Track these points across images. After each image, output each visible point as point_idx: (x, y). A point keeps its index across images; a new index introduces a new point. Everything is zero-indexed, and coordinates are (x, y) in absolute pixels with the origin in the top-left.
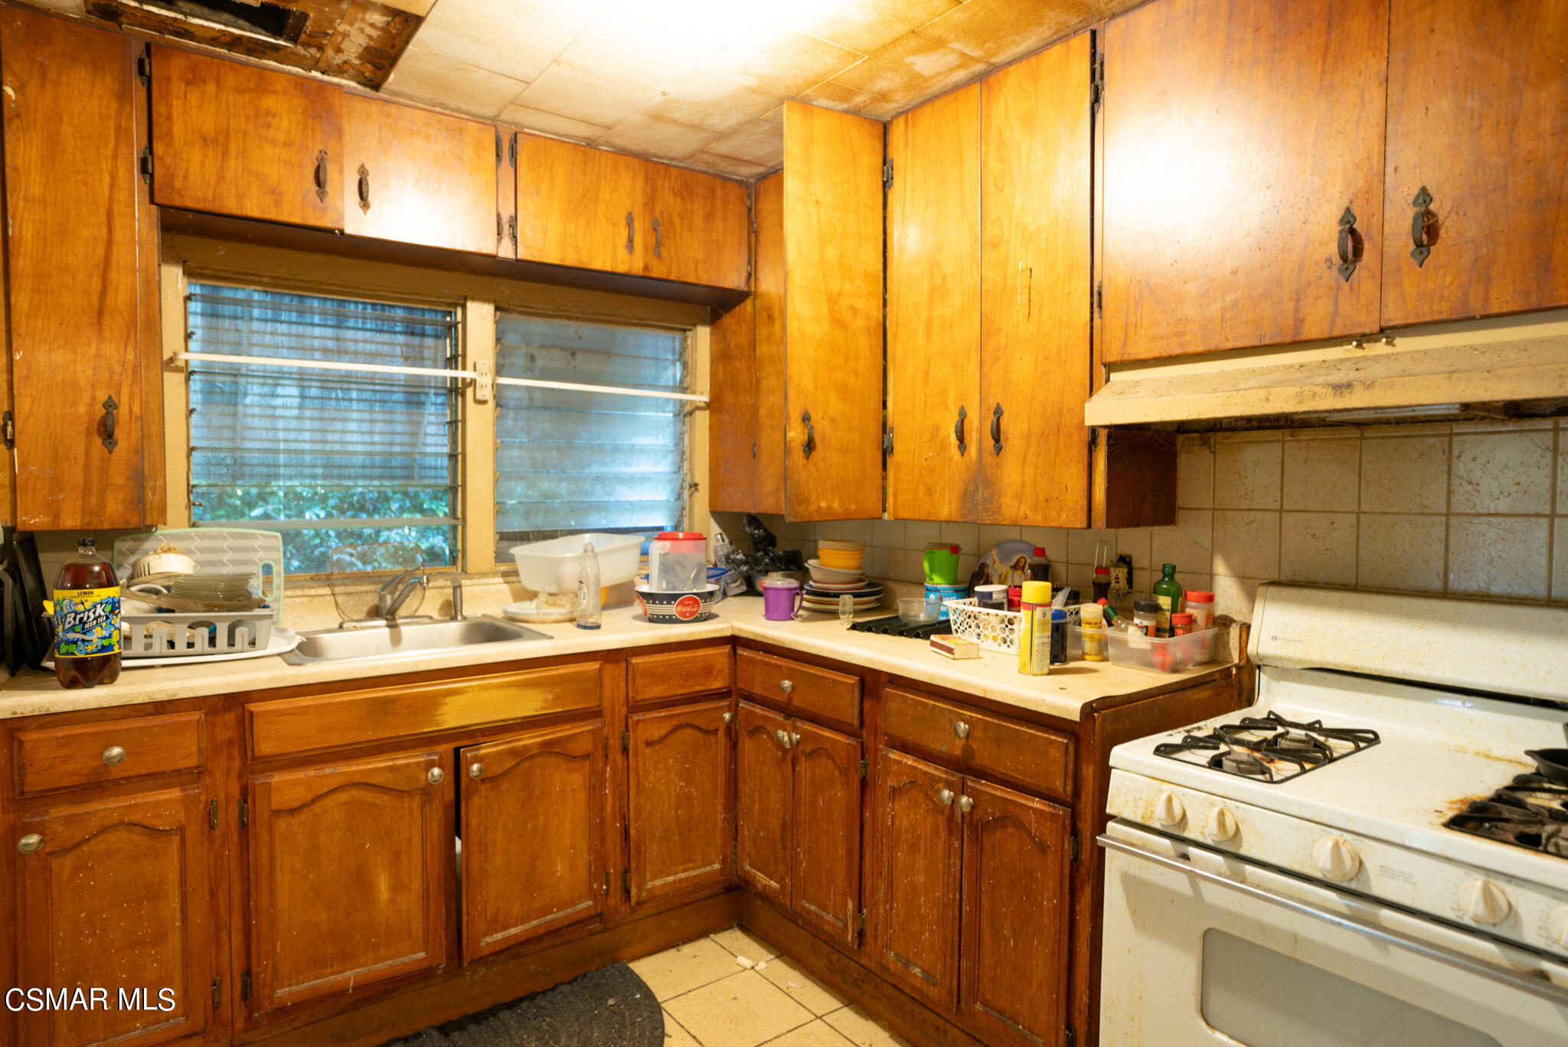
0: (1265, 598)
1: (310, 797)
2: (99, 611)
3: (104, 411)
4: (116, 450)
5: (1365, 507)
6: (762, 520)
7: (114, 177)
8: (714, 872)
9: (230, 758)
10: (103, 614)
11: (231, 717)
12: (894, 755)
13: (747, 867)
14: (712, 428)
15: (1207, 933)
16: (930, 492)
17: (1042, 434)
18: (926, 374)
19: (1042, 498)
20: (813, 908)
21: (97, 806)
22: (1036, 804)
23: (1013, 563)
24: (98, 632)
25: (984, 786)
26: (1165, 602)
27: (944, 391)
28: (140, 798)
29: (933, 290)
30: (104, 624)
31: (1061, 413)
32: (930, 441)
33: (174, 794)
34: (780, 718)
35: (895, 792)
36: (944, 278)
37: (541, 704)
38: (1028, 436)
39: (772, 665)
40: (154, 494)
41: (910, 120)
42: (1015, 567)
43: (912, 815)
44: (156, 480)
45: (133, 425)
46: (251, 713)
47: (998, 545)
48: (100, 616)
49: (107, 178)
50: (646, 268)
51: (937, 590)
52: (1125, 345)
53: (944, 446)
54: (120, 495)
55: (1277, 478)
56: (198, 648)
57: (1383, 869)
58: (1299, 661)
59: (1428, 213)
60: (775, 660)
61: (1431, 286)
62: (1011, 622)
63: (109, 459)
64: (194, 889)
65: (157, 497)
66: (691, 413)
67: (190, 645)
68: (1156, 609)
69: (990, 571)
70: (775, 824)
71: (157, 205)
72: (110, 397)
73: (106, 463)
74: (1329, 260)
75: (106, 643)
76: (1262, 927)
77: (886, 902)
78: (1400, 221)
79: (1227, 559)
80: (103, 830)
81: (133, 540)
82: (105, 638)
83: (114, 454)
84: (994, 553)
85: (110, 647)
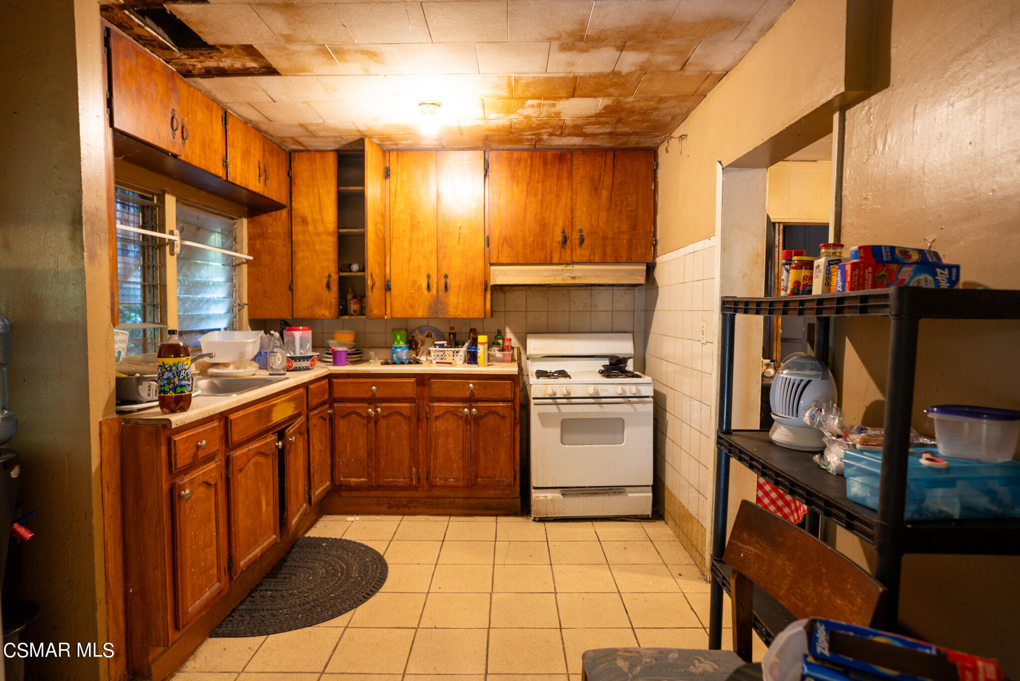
0: (530, 338)
5: (549, 310)
6: (289, 322)
8: (328, 486)
12: (436, 404)
13: (342, 479)
14: (249, 274)
15: (562, 421)
16: (412, 307)
17: (466, 286)
18: (409, 259)
19: (466, 309)
20: (390, 480)
22: (501, 404)
23: (426, 334)
25: (480, 404)
26: (500, 341)
27: (419, 268)
28: (207, 468)
29: (412, 226)
31: (473, 278)
32: (412, 286)
33: (213, 465)
34: (366, 405)
35: (437, 418)
36: (419, 222)
37: (292, 409)
38: (460, 286)
39: (360, 383)
41: (400, 155)
42: (427, 336)
43: (446, 424)
46: (230, 420)
47: (419, 328)
50: (264, 192)
51: (401, 347)
52: (498, 258)
53: (420, 288)
55: (525, 301)
57: (602, 390)
58: (539, 355)
59: (582, 236)
60: (362, 380)
61: (583, 253)
62: (457, 352)
66: (238, 265)
68: (499, 344)
69: (416, 339)
70: (363, 453)
74: (559, 242)
76: (576, 413)
77: (434, 461)
78: (576, 236)
79: (510, 327)
84: (417, 331)
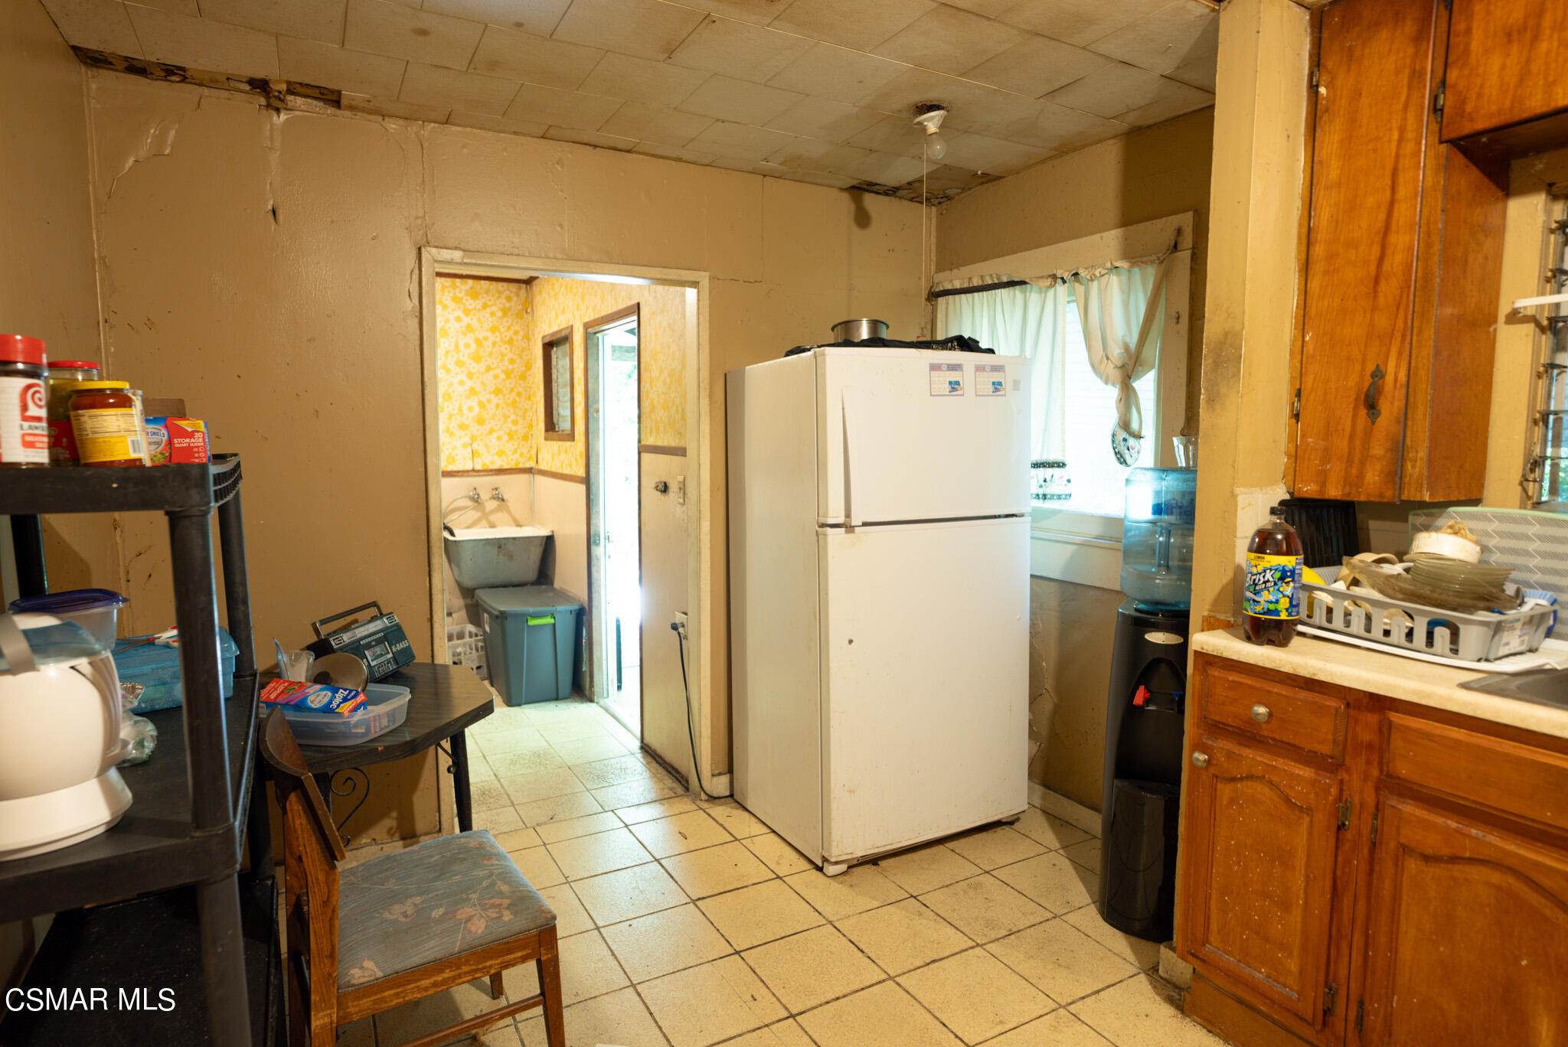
1: (1445, 851)
2: (1268, 576)
3: (1371, 380)
4: (1379, 420)
7: (1402, 130)
9: (1368, 763)
10: (1271, 579)
11: (1373, 719)
21: (1249, 753)
24: (1265, 596)
28: (1280, 763)
30: (1271, 589)
33: (1305, 772)
40: (1413, 467)
44: (1417, 452)
45: (1397, 393)
46: (1390, 723)
48: (1268, 581)
49: (1396, 136)
54: (1378, 467)
56: (1391, 639)
63: (1372, 430)
64: (1315, 877)
65: (1417, 470)
67: (1387, 633)
71: (1447, 142)
72: (1378, 366)
73: (1368, 434)
75: (1272, 607)
80: (1250, 777)
81: (1427, 515)
82: (1271, 602)
83: (1376, 426)
85: (1277, 612)
